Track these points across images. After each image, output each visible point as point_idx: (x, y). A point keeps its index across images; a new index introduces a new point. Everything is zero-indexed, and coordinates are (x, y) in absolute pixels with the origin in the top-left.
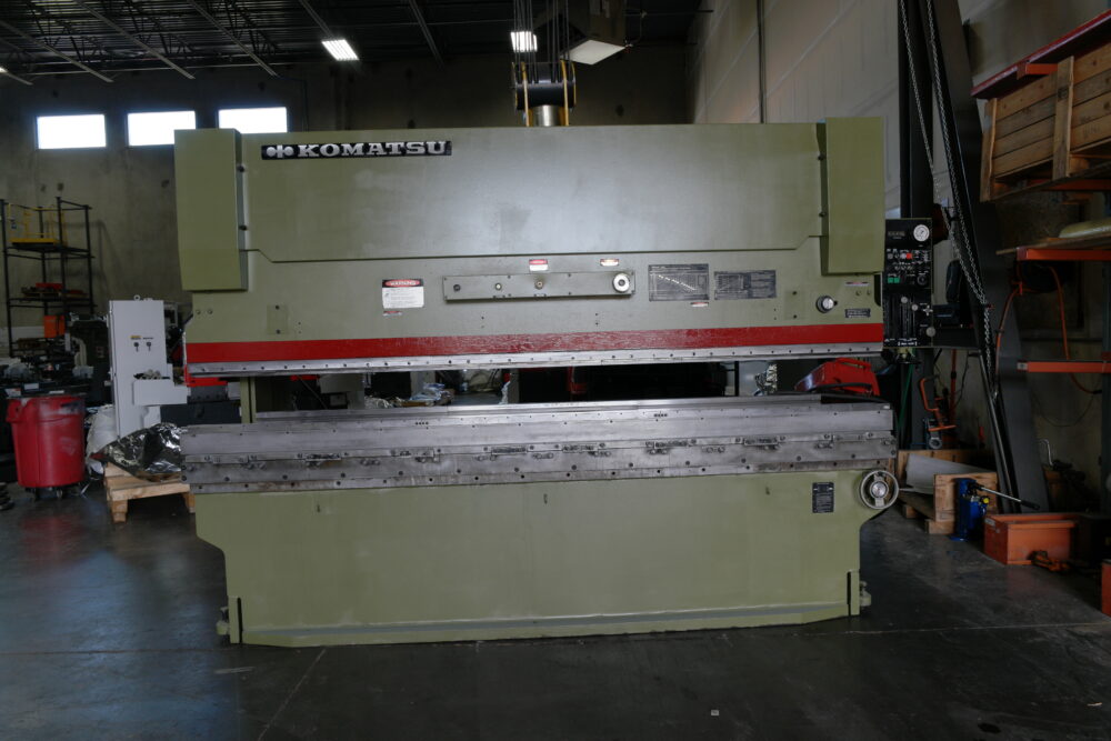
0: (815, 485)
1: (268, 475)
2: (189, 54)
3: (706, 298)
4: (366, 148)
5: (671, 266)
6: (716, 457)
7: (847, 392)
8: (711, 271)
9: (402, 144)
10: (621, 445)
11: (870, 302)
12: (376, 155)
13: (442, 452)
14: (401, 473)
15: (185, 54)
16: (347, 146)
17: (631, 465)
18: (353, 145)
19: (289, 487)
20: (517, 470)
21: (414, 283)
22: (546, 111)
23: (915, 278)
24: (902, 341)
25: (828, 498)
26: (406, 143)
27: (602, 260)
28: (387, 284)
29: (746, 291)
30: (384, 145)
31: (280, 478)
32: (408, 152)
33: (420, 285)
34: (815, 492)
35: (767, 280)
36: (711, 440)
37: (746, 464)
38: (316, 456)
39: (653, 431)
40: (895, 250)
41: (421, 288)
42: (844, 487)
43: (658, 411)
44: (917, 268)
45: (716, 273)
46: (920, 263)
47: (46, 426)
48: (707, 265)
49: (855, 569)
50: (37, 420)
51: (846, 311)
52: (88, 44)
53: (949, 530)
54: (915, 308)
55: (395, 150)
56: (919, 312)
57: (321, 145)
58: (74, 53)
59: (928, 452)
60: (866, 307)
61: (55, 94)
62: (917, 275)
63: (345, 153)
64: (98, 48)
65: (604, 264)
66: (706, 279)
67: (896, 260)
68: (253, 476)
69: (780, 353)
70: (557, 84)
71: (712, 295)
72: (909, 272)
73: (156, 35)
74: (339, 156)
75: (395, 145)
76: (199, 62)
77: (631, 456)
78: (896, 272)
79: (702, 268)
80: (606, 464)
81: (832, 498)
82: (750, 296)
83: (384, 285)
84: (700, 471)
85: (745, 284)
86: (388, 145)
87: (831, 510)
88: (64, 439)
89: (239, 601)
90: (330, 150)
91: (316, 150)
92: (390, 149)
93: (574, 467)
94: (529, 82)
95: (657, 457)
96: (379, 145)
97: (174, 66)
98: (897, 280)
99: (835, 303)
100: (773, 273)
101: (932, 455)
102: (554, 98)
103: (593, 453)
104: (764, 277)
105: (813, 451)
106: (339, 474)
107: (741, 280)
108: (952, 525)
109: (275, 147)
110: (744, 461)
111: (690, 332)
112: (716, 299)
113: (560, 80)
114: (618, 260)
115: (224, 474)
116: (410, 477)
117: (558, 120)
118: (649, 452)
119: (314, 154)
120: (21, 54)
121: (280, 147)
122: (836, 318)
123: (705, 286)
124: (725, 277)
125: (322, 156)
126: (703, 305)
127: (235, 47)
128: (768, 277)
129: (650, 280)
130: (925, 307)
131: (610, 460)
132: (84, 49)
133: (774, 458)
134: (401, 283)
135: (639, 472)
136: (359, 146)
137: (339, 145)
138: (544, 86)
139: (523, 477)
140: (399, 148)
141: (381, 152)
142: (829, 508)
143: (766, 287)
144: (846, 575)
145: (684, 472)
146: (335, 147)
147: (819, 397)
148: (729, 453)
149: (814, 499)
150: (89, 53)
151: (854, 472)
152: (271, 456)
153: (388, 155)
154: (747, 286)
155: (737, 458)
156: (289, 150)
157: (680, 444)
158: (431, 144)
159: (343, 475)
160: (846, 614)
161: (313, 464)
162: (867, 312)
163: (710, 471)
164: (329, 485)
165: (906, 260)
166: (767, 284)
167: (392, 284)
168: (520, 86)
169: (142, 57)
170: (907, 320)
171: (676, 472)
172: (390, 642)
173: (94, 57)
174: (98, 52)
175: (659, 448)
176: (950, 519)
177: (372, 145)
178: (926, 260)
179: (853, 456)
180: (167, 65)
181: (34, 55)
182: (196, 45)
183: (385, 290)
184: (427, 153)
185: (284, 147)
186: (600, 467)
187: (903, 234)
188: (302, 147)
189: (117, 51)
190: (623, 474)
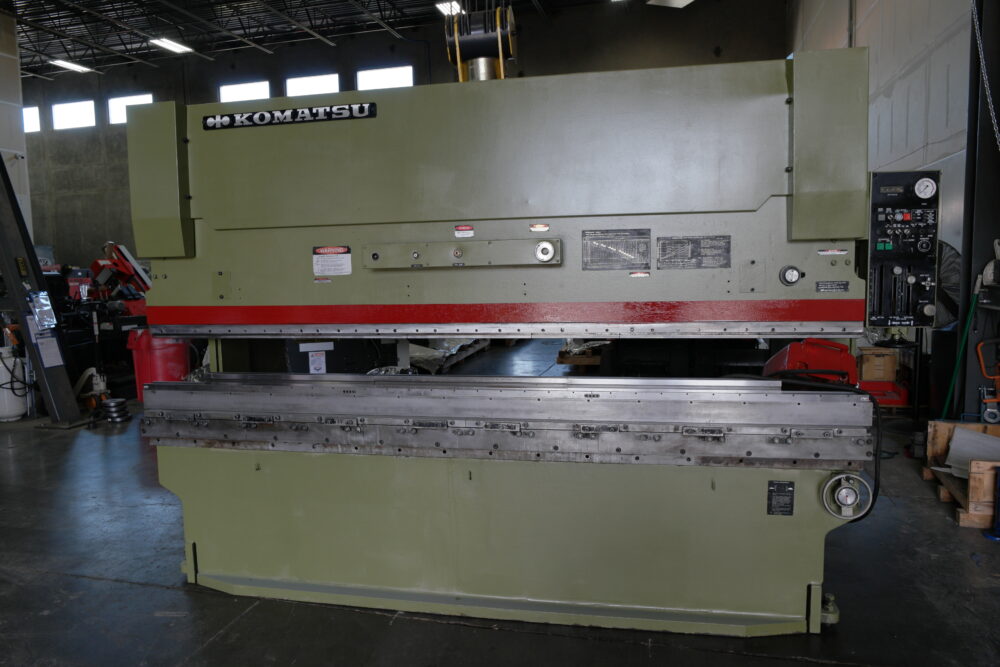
0: (771, 483)
1: (212, 434)
2: (331, 25)
3: (647, 267)
4: (295, 114)
5: (607, 231)
6: (650, 445)
7: (817, 380)
8: (654, 236)
9: (328, 109)
10: (546, 425)
11: (849, 273)
12: (303, 121)
13: (366, 422)
14: (327, 440)
15: (328, 25)
16: (277, 114)
17: (556, 448)
18: (283, 112)
19: (230, 445)
20: (437, 444)
21: (341, 250)
22: (482, 63)
23: (914, 245)
24: (892, 320)
25: (787, 499)
26: (331, 108)
27: (532, 226)
28: (317, 250)
29: (694, 260)
30: (311, 110)
31: (222, 437)
32: (334, 116)
33: (348, 252)
34: (770, 491)
35: (720, 248)
36: (645, 426)
37: (686, 455)
38: (250, 419)
39: (584, 412)
40: (889, 210)
41: (349, 255)
42: (806, 486)
43: (589, 391)
44: (917, 232)
45: (658, 239)
46: (921, 224)
47: (158, 353)
48: (649, 230)
49: (817, 583)
50: (150, 348)
51: (818, 284)
52: (253, 23)
53: (986, 524)
54: (912, 280)
55: (321, 115)
56: (917, 284)
57: (254, 113)
58: (242, 32)
59: (980, 426)
60: (844, 279)
61: (233, 67)
62: (917, 240)
63: (276, 121)
64: (262, 26)
65: (533, 229)
66: (647, 245)
67: (887, 221)
68: (199, 433)
69: (736, 330)
70: (491, 34)
71: (654, 264)
72: (905, 236)
73: (302, 11)
74: (270, 123)
75: (321, 110)
76: (340, 31)
77: (555, 439)
78: (888, 236)
79: (643, 233)
80: (531, 445)
81: (792, 499)
82: (699, 265)
83: (315, 253)
84: (633, 459)
85: (693, 252)
86: (314, 111)
87: (790, 513)
88: (171, 365)
89: (194, 545)
90: (262, 117)
91: (250, 119)
92: (317, 114)
93: (496, 446)
94: (461, 33)
95: (585, 441)
96: (307, 111)
97: (318, 36)
98: (890, 246)
99: (803, 275)
100: (727, 239)
101: (985, 431)
102: (487, 49)
103: (514, 433)
104: (716, 243)
105: (766, 446)
106: (272, 437)
107: (689, 247)
108: (989, 519)
109: (214, 117)
110: (683, 452)
111: (630, 306)
112: (658, 269)
113: (494, 29)
114: (548, 225)
115: (175, 430)
116: (337, 445)
117: (493, 73)
118: (575, 435)
119: (247, 123)
120: (206, 36)
121: (218, 119)
122: (805, 292)
123: (646, 254)
124: (670, 244)
125: (255, 125)
126: (643, 275)
127: (366, 16)
128: (722, 243)
129: (584, 247)
130: (925, 279)
131: (534, 441)
132: (249, 28)
133: (718, 450)
134: (330, 250)
135: (566, 456)
136: (288, 113)
137: (270, 112)
138: (476, 37)
139: (445, 452)
140: (326, 113)
141: (309, 118)
142: (788, 510)
143: (719, 255)
144: (806, 588)
145: (615, 458)
146: (267, 115)
147: (779, 383)
148: (666, 442)
149: (770, 499)
150: (253, 30)
151: (820, 472)
152: (214, 415)
153: (315, 120)
154: (696, 254)
155: (676, 448)
156: (226, 119)
157: (609, 429)
158: (356, 107)
159: (275, 438)
160: (804, 631)
161: (248, 427)
162: (845, 286)
163: (645, 460)
164: (265, 447)
165: (903, 222)
166: (720, 251)
167: (322, 251)
168: (451, 39)
169: (295, 30)
170: (901, 294)
171: (607, 459)
172: (318, 601)
173: (257, 34)
174: (261, 29)
175: (586, 432)
176: (988, 512)
177: (300, 111)
178: (930, 221)
179: (817, 455)
180: (312, 36)
181: (215, 35)
182: (339, 16)
183: (315, 257)
184: (352, 117)
185: (222, 117)
186: (523, 448)
187: (900, 190)
188: (238, 117)
189: (277, 27)
190: (548, 456)
